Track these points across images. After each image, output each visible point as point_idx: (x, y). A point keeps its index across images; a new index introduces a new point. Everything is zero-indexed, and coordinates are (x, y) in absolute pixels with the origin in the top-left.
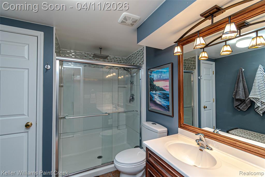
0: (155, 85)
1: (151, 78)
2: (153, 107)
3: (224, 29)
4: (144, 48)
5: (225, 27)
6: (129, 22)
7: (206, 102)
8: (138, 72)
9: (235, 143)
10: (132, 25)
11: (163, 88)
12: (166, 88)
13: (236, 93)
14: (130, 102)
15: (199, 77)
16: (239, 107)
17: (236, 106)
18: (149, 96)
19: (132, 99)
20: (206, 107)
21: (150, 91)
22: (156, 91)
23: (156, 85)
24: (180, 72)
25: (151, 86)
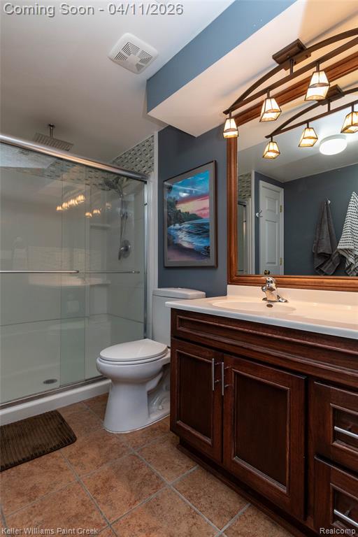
0: (180, 211)
1: (171, 198)
2: (175, 259)
3: (306, 93)
4: (153, 136)
5: (307, 90)
6: (134, 59)
7: (268, 263)
8: (139, 192)
9: (323, 282)
10: (139, 67)
11: (197, 213)
12: (203, 212)
13: (318, 243)
14: (119, 258)
15: (257, 214)
16: (322, 269)
17: (317, 268)
18: (166, 236)
19: (125, 251)
20: (269, 273)
21: (168, 226)
22: (181, 222)
23: (182, 211)
24: (231, 176)
25: (169, 215)
